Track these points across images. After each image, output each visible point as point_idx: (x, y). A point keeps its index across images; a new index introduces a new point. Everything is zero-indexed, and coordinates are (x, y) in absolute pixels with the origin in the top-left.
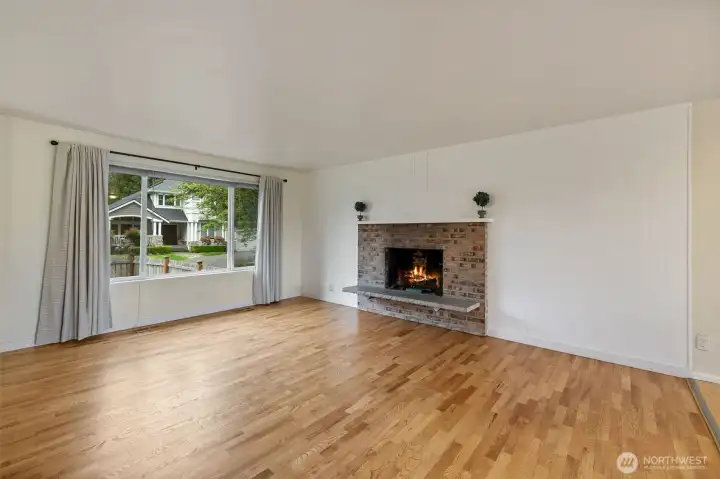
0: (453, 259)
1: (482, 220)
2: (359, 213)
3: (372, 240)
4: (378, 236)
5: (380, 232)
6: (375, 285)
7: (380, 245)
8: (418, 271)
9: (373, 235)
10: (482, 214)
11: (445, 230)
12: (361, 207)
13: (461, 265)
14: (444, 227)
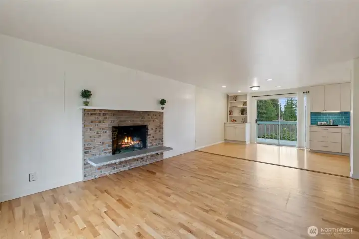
0: (152, 129)
1: (162, 111)
2: (84, 100)
3: (100, 122)
4: (106, 118)
5: (107, 116)
6: (103, 155)
7: (107, 125)
8: (128, 139)
9: (100, 118)
10: (162, 108)
11: (148, 115)
12: (86, 94)
13: (155, 131)
14: (148, 113)
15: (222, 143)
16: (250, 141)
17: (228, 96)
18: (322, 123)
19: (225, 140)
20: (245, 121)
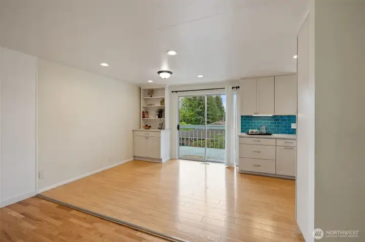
15: (131, 161)
16: (171, 156)
17: (140, 88)
18: (255, 131)
19: (134, 157)
20: (162, 127)
